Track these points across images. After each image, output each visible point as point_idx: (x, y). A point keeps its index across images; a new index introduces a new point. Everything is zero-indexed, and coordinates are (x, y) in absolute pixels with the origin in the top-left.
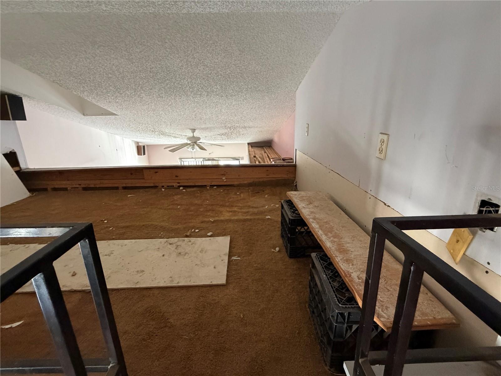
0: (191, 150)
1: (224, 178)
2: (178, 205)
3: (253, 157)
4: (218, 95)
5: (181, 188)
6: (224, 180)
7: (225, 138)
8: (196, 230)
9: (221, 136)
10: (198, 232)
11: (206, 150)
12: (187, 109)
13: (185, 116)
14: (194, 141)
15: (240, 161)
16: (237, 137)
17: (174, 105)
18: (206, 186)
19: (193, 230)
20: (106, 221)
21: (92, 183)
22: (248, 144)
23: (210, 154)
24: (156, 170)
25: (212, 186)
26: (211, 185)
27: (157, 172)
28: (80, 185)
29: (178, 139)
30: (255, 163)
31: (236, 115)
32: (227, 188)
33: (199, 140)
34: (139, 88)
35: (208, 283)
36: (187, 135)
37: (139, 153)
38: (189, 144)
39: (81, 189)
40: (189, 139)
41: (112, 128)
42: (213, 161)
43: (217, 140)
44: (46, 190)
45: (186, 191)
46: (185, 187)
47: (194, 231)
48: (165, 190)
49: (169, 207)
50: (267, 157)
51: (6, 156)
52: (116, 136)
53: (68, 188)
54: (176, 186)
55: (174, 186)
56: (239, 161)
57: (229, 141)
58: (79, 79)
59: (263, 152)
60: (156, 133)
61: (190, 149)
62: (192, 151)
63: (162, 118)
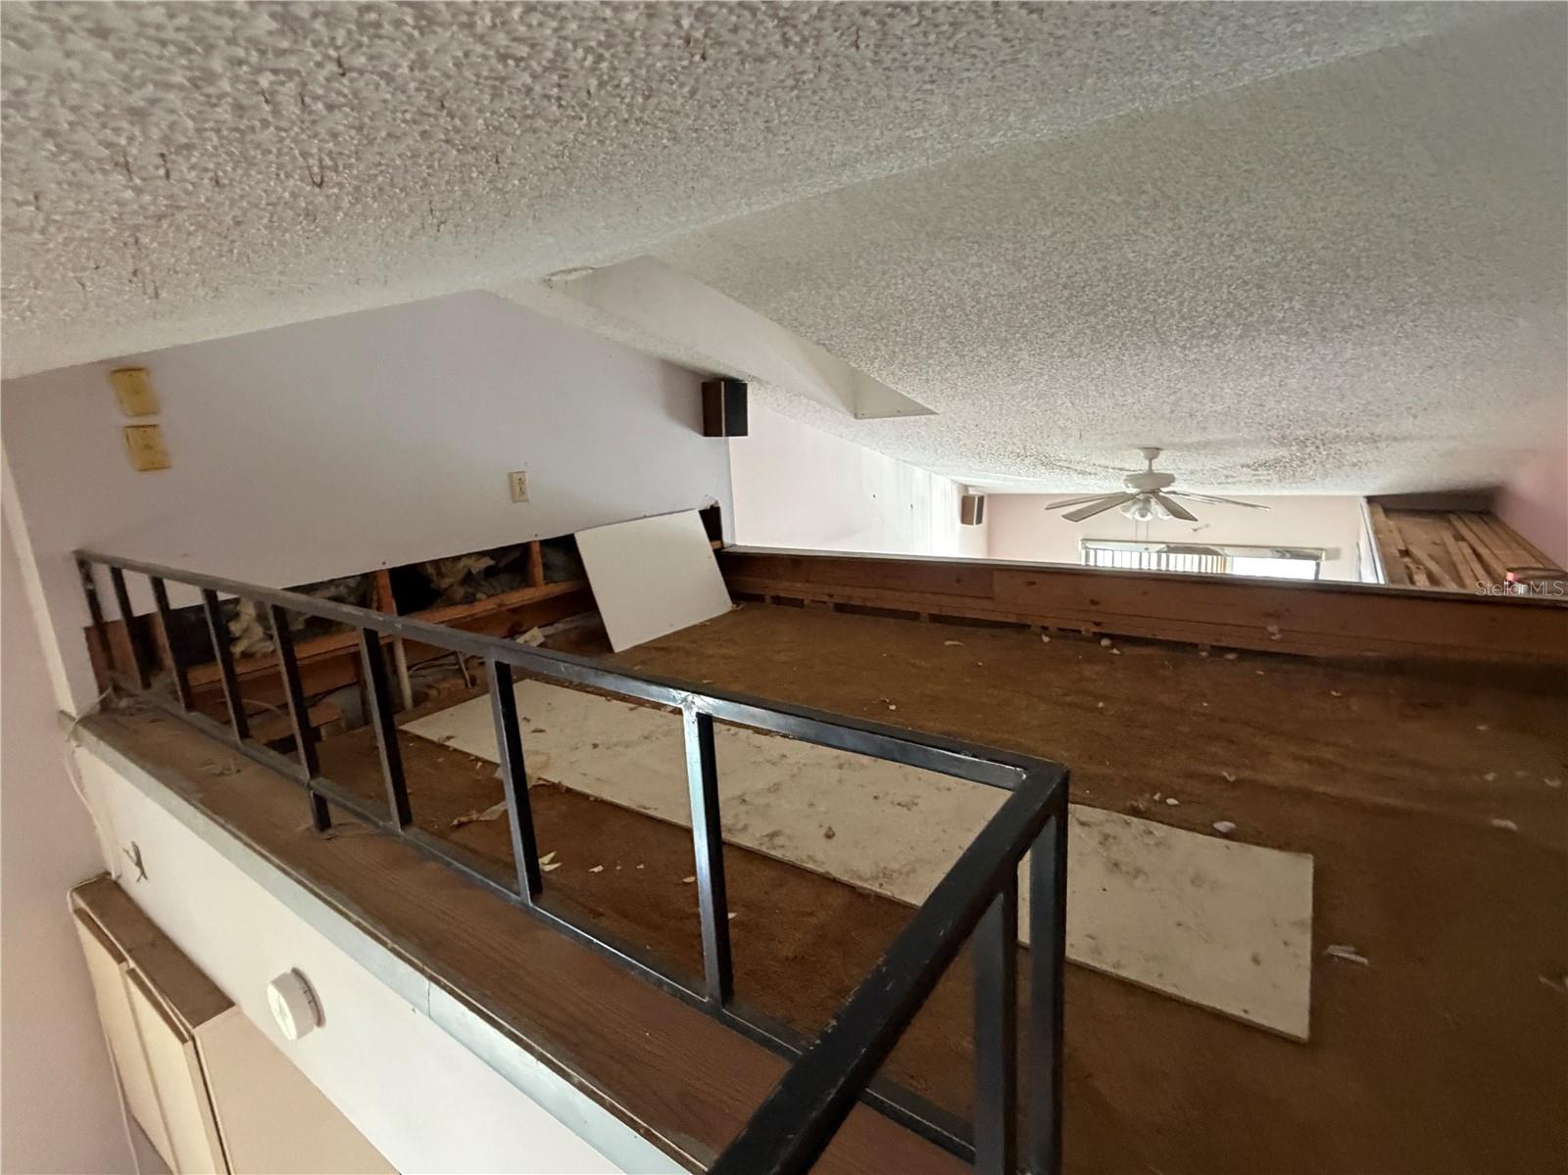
0: (1138, 517)
1: (1273, 628)
2: (1098, 697)
3: (1397, 554)
4: (1285, 331)
5: (1105, 642)
6: (1273, 634)
7: (1268, 478)
8: (1171, 797)
9: (1256, 470)
10: (1175, 806)
11: (1196, 520)
12: (1152, 386)
13: (1135, 407)
14: (1149, 488)
15: (1323, 563)
16: (1326, 474)
17: (1110, 374)
18: (1195, 646)
19: (1157, 797)
20: (893, 707)
21: (858, 596)
22: (1370, 500)
23: (1195, 530)
24: (1032, 577)
25: (1218, 651)
26: (1213, 647)
27: (1034, 583)
28: (831, 596)
29: (1091, 480)
30: (1412, 582)
31: (1342, 398)
32: (1285, 666)
33: (1168, 485)
34: (1018, 335)
35: (1233, 1009)
36: (1127, 467)
37: (966, 518)
38: (1132, 497)
39: (831, 605)
40: (1133, 479)
41: (911, 448)
42: (1204, 557)
43: (1234, 483)
44: (760, 599)
45: (1122, 653)
46: (1118, 639)
47: (1163, 801)
48: (1050, 642)
49: (1068, 699)
50: (1474, 557)
51: (704, 514)
52: (916, 468)
53: (806, 602)
54: (1087, 631)
55: (1079, 632)
56: (1318, 565)
57: (1283, 487)
58: (875, 328)
59: (1448, 538)
60: (1027, 461)
61: (1133, 513)
62: (1137, 521)
63: (1058, 416)
